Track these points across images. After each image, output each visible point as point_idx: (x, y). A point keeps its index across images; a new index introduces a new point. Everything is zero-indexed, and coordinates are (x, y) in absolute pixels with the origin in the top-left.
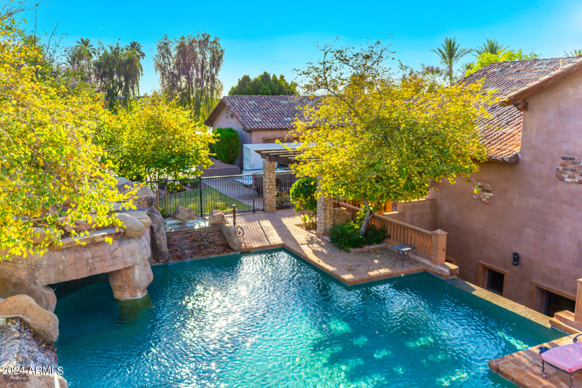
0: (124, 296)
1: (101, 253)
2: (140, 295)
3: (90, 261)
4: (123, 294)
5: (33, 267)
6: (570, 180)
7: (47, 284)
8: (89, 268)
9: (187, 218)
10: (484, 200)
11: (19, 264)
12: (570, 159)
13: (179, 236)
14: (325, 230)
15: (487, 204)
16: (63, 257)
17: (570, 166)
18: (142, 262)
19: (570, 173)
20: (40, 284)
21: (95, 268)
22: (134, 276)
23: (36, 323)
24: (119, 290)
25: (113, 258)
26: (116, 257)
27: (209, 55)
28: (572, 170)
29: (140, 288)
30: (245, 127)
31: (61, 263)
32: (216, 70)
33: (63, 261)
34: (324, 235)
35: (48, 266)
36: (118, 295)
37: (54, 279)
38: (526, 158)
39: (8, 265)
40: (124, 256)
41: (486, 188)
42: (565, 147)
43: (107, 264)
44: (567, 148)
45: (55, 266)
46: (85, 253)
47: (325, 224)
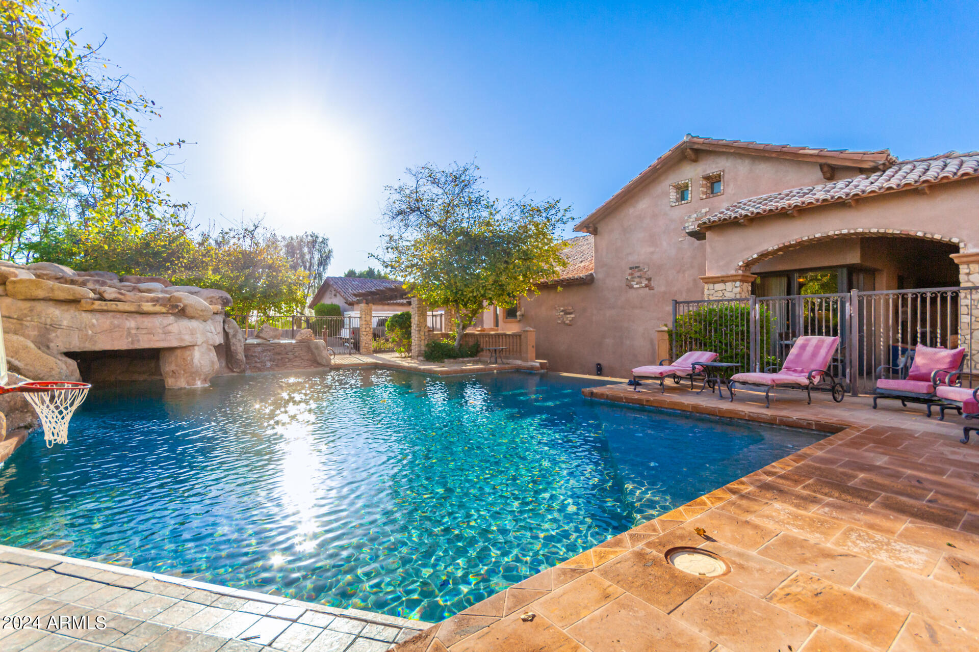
0: (178, 383)
1: (150, 325)
2: (199, 384)
3: (133, 332)
4: (177, 381)
5: (48, 327)
6: (638, 286)
7: (65, 350)
8: (130, 339)
9: (271, 337)
10: (567, 322)
11: (27, 321)
12: (636, 267)
13: (259, 349)
14: (420, 351)
15: (570, 325)
16: (94, 321)
17: (638, 274)
18: (204, 345)
19: (637, 280)
20: (56, 348)
21: (138, 341)
22: (192, 359)
23: (31, 369)
24: (172, 376)
25: (165, 333)
26: (170, 332)
27: (317, 256)
28: (639, 277)
29: (200, 375)
30: (347, 300)
31: (90, 327)
32: (324, 269)
33: (93, 325)
34: (418, 356)
35: (70, 328)
36: (170, 382)
37: (77, 345)
38: (599, 276)
39: (10, 322)
40: (180, 333)
41: (568, 311)
42: (631, 258)
43: (156, 338)
44: (634, 259)
45: (80, 330)
46: (127, 322)
47: (420, 346)
